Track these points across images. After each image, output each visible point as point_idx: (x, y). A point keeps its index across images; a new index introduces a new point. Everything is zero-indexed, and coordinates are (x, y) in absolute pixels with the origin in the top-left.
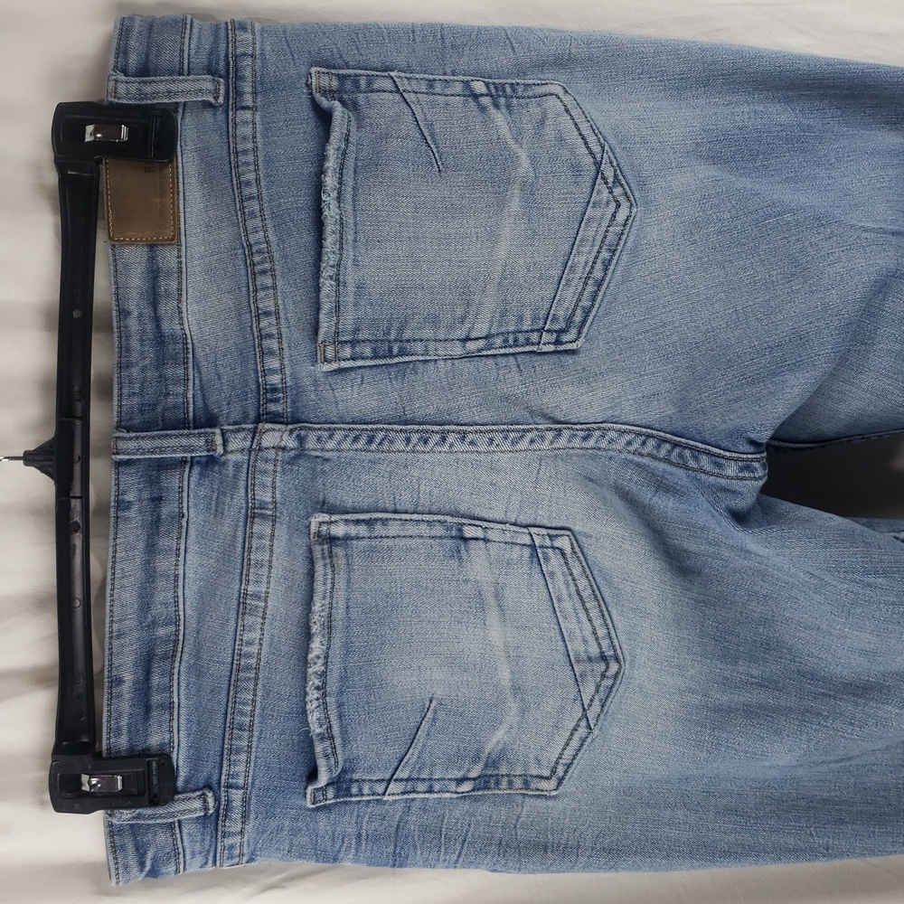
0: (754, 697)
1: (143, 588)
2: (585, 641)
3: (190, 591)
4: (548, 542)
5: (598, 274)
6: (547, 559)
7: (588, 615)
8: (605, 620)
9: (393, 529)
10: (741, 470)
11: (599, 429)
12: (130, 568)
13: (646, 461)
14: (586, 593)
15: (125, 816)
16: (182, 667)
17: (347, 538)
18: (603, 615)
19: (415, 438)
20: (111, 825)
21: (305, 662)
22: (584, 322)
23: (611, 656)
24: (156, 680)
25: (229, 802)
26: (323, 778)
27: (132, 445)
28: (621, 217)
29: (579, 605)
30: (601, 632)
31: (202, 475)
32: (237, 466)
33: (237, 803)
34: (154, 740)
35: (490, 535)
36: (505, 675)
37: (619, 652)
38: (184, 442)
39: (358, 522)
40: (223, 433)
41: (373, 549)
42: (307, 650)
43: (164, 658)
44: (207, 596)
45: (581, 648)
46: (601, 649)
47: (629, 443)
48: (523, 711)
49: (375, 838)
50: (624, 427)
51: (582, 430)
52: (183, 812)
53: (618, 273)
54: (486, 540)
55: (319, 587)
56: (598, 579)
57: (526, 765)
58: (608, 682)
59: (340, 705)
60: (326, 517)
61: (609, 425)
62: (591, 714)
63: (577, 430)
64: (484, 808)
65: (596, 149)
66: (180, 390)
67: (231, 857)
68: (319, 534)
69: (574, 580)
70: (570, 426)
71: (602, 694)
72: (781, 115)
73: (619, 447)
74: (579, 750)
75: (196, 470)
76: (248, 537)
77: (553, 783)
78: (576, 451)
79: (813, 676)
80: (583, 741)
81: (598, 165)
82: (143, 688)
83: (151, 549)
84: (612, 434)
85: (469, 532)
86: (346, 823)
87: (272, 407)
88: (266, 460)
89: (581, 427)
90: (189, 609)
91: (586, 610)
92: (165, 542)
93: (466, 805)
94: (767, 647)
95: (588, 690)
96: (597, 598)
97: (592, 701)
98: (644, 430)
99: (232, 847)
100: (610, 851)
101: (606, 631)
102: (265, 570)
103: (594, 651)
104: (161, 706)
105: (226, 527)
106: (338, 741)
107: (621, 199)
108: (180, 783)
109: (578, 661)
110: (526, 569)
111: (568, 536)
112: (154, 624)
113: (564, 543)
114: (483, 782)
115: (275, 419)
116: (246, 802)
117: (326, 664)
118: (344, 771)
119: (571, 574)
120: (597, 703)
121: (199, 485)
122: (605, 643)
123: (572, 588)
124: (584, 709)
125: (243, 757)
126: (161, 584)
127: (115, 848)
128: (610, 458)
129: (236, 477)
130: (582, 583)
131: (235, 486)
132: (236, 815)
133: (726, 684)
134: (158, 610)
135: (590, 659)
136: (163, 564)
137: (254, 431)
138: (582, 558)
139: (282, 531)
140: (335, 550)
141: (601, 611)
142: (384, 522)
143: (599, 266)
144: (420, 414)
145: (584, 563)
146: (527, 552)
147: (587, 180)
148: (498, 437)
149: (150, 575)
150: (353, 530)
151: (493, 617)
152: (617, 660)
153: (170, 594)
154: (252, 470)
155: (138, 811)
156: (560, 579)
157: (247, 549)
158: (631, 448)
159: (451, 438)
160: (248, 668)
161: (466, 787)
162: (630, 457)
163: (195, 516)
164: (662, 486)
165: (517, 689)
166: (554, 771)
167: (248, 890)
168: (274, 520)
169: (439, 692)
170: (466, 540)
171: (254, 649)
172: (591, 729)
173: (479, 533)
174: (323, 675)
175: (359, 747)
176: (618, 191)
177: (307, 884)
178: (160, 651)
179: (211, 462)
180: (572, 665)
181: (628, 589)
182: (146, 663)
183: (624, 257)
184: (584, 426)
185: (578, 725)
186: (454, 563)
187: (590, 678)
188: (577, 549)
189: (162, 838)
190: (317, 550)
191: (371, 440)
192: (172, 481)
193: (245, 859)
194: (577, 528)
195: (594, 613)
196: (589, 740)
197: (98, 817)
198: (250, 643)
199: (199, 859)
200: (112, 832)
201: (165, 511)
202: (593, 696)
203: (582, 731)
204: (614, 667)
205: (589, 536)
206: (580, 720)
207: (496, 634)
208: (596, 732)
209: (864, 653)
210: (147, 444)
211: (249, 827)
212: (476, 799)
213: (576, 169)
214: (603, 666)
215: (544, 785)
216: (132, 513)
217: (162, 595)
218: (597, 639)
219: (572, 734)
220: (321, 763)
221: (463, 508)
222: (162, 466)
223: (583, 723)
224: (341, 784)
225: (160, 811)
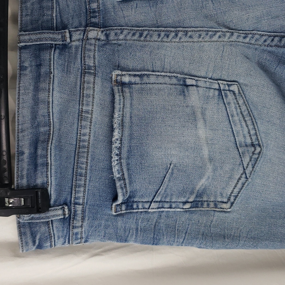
1: (33, 108)
2: (244, 137)
3: (56, 109)
4: (227, 88)
6: (226, 96)
7: (246, 124)
8: (254, 126)
9: (152, 79)
11: (251, 33)
12: (28, 98)
13: (274, 49)
14: (245, 113)
15: (26, 218)
16: (52, 146)
17: (130, 84)
18: (253, 124)
19: (163, 34)
20: (19, 223)
21: (111, 143)
23: (257, 144)
24: (40, 152)
25: (75, 211)
26: (120, 199)
27: (27, 37)
29: (242, 119)
30: (252, 132)
31: (60, 54)
32: (77, 47)
33: (79, 212)
34: (39, 181)
35: (199, 84)
36: (206, 152)
37: (261, 142)
38: (51, 36)
39: (135, 76)
40: (70, 32)
41: (142, 89)
42: (112, 136)
43: (43, 142)
44: (63, 112)
45: (243, 140)
46: (252, 141)
47: (265, 41)
48: (215, 170)
49: (144, 230)
50: (263, 33)
51: (243, 33)
52: (54, 216)
54: (197, 86)
55: (117, 106)
56: (251, 107)
57: (216, 196)
58: (256, 156)
59: (128, 164)
60: (120, 72)
61: (255, 32)
62: (247, 172)
63: (241, 33)
64: (195, 217)
66: (50, 13)
67: (77, 239)
68: (116, 81)
69: (239, 106)
70: (237, 31)
71: (253, 162)
73: (260, 43)
74: (241, 189)
75: (57, 51)
76: (83, 83)
77: (229, 205)
78: (240, 43)
80: (243, 184)
82: (34, 156)
83: (37, 89)
84: (257, 36)
85: (189, 82)
86: (131, 223)
87: (93, 20)
88: (91, 44)
89: (242, 32)
90: (55, 118)
91: (245, 121)
92: (43, 85)
93: (187, 215)
95: (246, 160)
97: (248, 165)
98: (273, 34)
99: (77, 234)
100: (254, 238)
101: (254, 132)
102: (91, 99)
103: (249, 141)
104: (43, 165)
105: (72, 78)
106: (127, 181)
108: (52, 202)
109: (241, 147)
110: (216, 101)
111: (237, 85)
112: (38, 126)
113: (235, 88)
114: (196, 204)
115: (95, 25)
116: (83, 211)
117: (121, 143)
118: (130, 197)
119: (238, 104)
120: (250, 166)
121: (59, 58)
122: (254, 138)
123: (239, 110)
124: (244, 169)
125: (82, 189)
126: (41, 106)
127: (21, 234)
128: (256, 49)
129: (76, 54)
130: (244, 108)
131: (76, 58)
132: (79, 217)
134: (40, 119)
135: (246, 146)
136: (42, 96)
137: (85, 31)
138: (243, 96)
139: (98, 80)
140: (124, 89)
141: (253, 122)
142: (148, 76)
144: (164, 23)
145: (244, 99)
146: (217, 93)
148: (203, 34)
149: (36, 101)
150: (133, 79)
151: (200, 124)
152: (260, 146)
153: (46, 111)
154: (84, 49)
155: (32, 215)
156: (233, 105)
157: (82, 88)
158: (266, 43)
159: (180, 34)
160: (84, 147)
161: (187, 206)
162: (266, 48)
163: (57, 73)
164: (282, 61)
165: (211, 160)
166: (229, 199)
167: (85, 256)
168: (95, 75)
169: (175, 160)
170: (187, 86)
171: (87, 138)
172: (247, 179)
173: (194, 83)
174: (120, 149)
177: (113, 254)
178: (42, 138)
179: (64, 47)
180: (238, 149)
181: (265, 112)
182: (35, 144)
184: (244, 32)
185: (241, 177)
186: (181, 97)
187: (247, 154)
188: (241, 92)
189: (43, 229)
190: (116, 89)
191: (141, 35)
192: (45, 56)
193: (83, 240)
194: (241, 81)
195: (249, 123)
196: (246, 184)
197: (13, 217)
198: (84, 135)
199: (62, 240)
200: (20, 226)
201: (43, 70)
202: (249, 163)
203: (243, 180)
204: (258, 149)
205: (246, 85)
206: (242, 174)
207: (202, 132)
208: (250, 180)
210: (33, 37)
211: (85, 224)
212: (192, 212)
214: (253, 149)
215: (224, 206)
216: (27, 72)
217: (42, 110)
218: (250, 136)
219: (238, 181)
220: (119, 191)
221: (186, 71)
222: (41, 48)
223: (244, 176)
224: (129, 203)
225: (43, 215)
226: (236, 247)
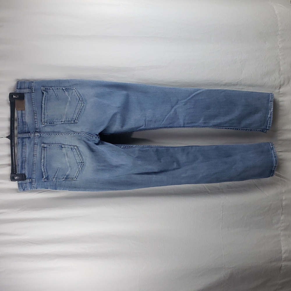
0: (103, 168)
1: (21, 153)
3: (27, 154)
4: (73, 147)
5: (79, 113)
6: (73, 150)
9: (52, 146)
10: (95, 138)
11: (80, 133)
12: (20, 151)
13: (86, 137)
15: (20, 182)
16: (26, 163)
17: (47, 147)
19: (55, 134)
20: (18, 183)
21: (41, 163)
22: (77, 119)
24: (23, 165)
25: (33, 180)
26: (44, 178)
27: (19, 135)
28: (82, 105)
29: (78, 156)
31: (28, 139)
32: (32, 138)
33: (34, 181)
34: (23, 172)
35: (66, 147)
36: (68, 165)
38: (26, 135)
39: (48, 145)
40: (31, 134)
41: (50, 148)
42: (41, 161)
43: (24, 162)
44: (29, 154)
45: (79, 161)
48: (71, 169)
49: (52, 186)
51: (78, 133)
52: (27, 181)
53: (82, 113)
54: (65, 147)
55: (43, 153)
56: (80, 152)
57: (72, 176)
58: (82, 166)
59: (46, 168)
60: (43, 144)
61: (82, 132)
62: (80, 170)
64: (67, 182)
65: (79, 96)
66: (25, 128)
67: (34, 188)
68: (43, 146)
70: (76, 132)
72: (108, 90)
73: (83, 135)
74: (79, 174)
75: (27, 138)
76: (34, 147)
77: (76, 179)
78: (77, 136)
79: (111, 165)
81: (79, 99)
82: (22, 166)
83: (22, 148)
85: (63, 146)
86: (48, 184)
87: (37, 131)
88: (36, 137)
90: (27, 156)
92: (24, 148)
93: (64, 181)
94: (105, 161)
95: (80, 166)
96: (80, 154)
98: (86, 133)
99: (34, 186)
100: (84, 188)
101: (82, 159)
102: (36, 151)
103: (80, 162)
104: (24, 168)
105: (31, 146)
106: (46, 172)
107: (82, 103)
108: (27, 178)
110: (70, 151)
112: (23, 158)
113: (76, 148)
114: (66, 178)
115: (37, 132)
116: (35, 180)
117: (44, 163)
118: (47, 177)
120: (80, 168)
121: (28, 140)
122: (82, 161)
123: (77, 154)
125: (34, 174)
126: (23, 153)
127: (19, 186)
128: (82, 137)
129: (32, 139)
130: (78, 153)
131: (32, 141)
132: (34, 182)
133: (99, 166)
134: (23, 156)
135: (80, 163)
136: (24, 150)
137: (34, 134)
139: (38, 146)
140: (45, 149)
142: (51, 145)
143: (79, 112)
144: (56, 131)
145: (79, 150)
146: (71, 149)
147: (78, 100)
148: (66, 134)
149: (22, 152)
150: (47, 146)
151: (66, 157)
152: (84, 163)
153: (25, 154)
154: (34, 139)
155: (22, 181)
156: (75, 152)
157: (34, 148)
158: (85, 135)
159: (60, 134)
160: (35, 163)
161: (64, 179)
163: (27, 144)
164: (89, 140)
165: (70, 167)
166: (76, 177)
167: (36, 193)
168: (37, 145)
169: (60, 167)
170: (62, 147)
171: (35, 161)
173: (64, 146)
174: (44, 164)
175: (49, 173)
176: (82, 102)
177: (45, 192)
178: (24, 161)
179: (29, 138)
180: (77, 163)
181: (85, 153)
182: (22, 163)
183: (83, 110)
186: (61, 150)
189: (25, 185)
190: (43, 148)
191: (49, 135)
192: (24, 140)
193: (36, 188)
194: (77, 146)
195: (80, 157)
197: (17, 182)
198: (35, 160)
199: (30, 188)
200: (18, 184)
201: (24, 144)
203: (79, 172)
204: (83, 164)
205: (79, 147)
206: (78, 170)
207: (67, 159)
208: (81, 172)
209: (116, 162)
210: (21, 135)
211: (36, 184)
212: (66, 181)
213: (77, 99)
215: (74, 179)
216: (20, 144)
217: (24, 154)
220: (44, 175)
221: (62, 143)
222: (23, 138)
224: (47, 178)
225: (24, 181)
226: (79, 191)
